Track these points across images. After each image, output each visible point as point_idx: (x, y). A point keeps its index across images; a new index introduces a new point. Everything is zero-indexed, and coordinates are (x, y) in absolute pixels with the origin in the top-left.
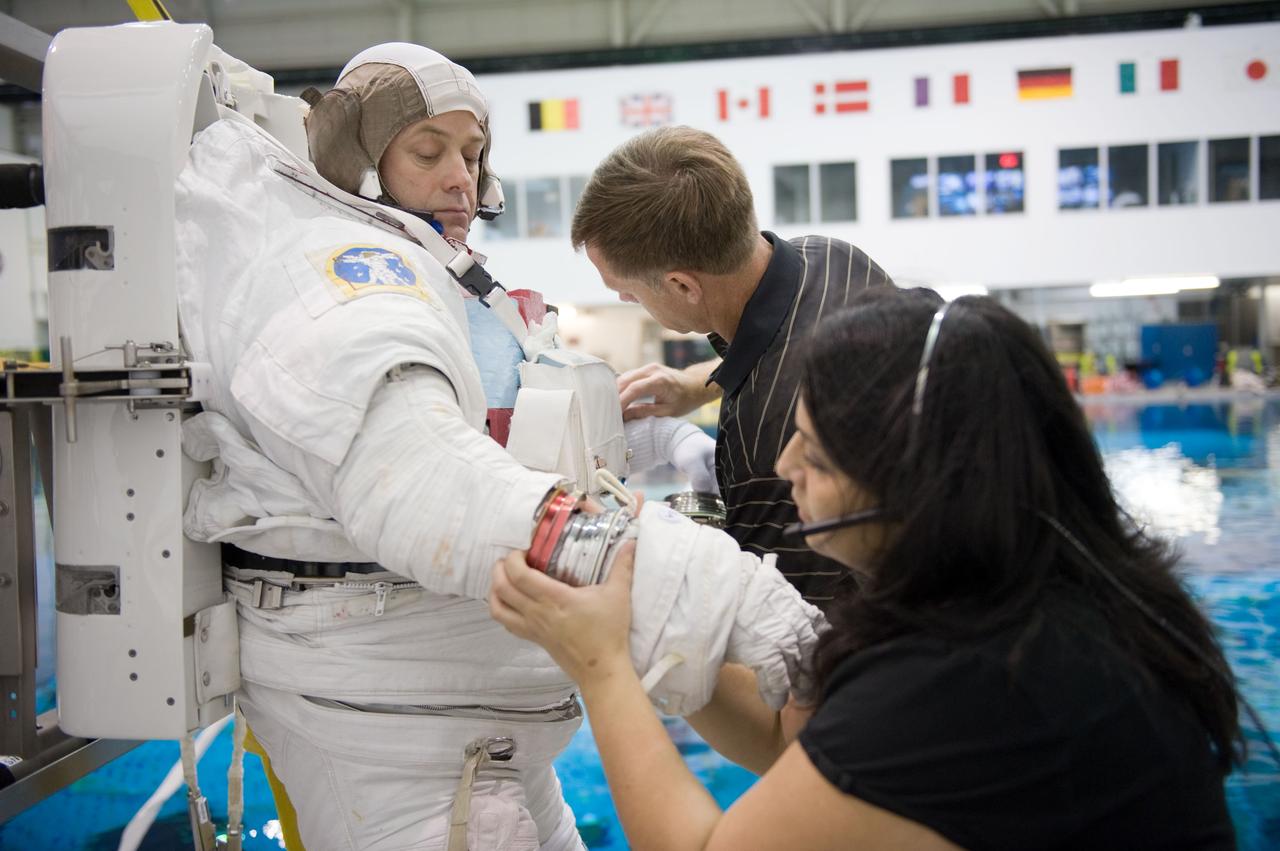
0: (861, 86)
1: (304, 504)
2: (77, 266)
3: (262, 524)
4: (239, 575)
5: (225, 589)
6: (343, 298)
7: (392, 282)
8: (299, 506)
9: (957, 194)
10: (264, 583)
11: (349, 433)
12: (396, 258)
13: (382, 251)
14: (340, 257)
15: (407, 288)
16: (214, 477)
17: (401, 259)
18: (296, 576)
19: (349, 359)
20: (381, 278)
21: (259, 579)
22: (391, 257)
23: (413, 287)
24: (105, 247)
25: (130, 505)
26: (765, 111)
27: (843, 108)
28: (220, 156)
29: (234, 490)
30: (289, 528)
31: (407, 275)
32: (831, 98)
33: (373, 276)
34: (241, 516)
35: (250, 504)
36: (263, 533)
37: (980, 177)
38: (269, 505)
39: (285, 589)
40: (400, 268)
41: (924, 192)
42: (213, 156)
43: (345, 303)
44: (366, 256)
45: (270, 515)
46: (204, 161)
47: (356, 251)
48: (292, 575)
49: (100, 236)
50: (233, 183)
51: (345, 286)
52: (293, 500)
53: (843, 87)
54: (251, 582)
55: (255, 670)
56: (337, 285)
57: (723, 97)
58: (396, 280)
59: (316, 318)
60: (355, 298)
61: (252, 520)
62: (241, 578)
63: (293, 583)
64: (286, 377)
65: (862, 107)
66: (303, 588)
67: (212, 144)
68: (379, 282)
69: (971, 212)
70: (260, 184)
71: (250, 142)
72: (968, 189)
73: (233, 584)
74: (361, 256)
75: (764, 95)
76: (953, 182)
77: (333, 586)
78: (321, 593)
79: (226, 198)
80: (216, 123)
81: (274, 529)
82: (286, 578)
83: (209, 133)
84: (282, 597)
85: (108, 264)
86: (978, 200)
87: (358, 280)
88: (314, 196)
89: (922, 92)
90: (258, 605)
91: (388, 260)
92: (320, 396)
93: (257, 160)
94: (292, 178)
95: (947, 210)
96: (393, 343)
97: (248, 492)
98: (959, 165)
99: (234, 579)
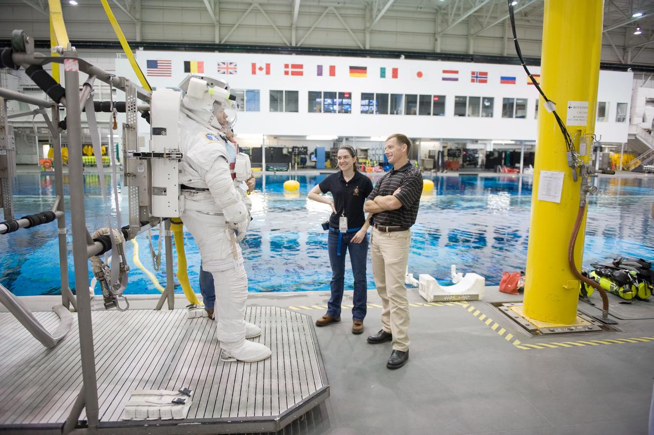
0: (301, 66)
1: (200, 178)
2: (160, 135)
6: (210, 143)
8: (198, 178)
9: (329, 104)
10: (190, 192)
11: (211, 166)
13: (213, 135)
16: (183, 172)
19: (211, 154)
23: (219, 141)
24: (165, 132)
25: (169, 177)
26: (268, 73)
27: (294, 73)
29: (186, 175)
30: (198, 182)
32: (290, 70)
34: (187, 180)
36: (192, 183)
37: (337, 100)
38: (194, 178)
39: (194, 193)
41: (320, 104)
44: (211, 135)
45: (193, 180)
47: (208, 134)
48: (196, 190)
49: (165, 130)
51: (209, 140)
53: (294, 66)
54: (188, 191)
55: (187, 207)
56: (207, 140)
57: (254, 65)
58: (217, 140)
59: (205, 145)
61: (191, 180)
62: (185, 191)
63: (196, 192)
64: (200, 155)
65: (301, 74)
66: (198, 193)
68: (214, 140)
69: (334, 111)
72: (334, 104)
75: (268, 66)
76: (329, 101)
77: (202, 192)
78: (200, 194)
81: (195, 182)
82: (194, 191)
85: (166, 135)
86: (336, 108)
89: (320, 71)
90: (188, 196)
91: (215, 136)
92: (205, 159)
95: (327, 111)
96: (218, 151)
97: (190, 175)
98: (331, 95)
99: (183, 191)
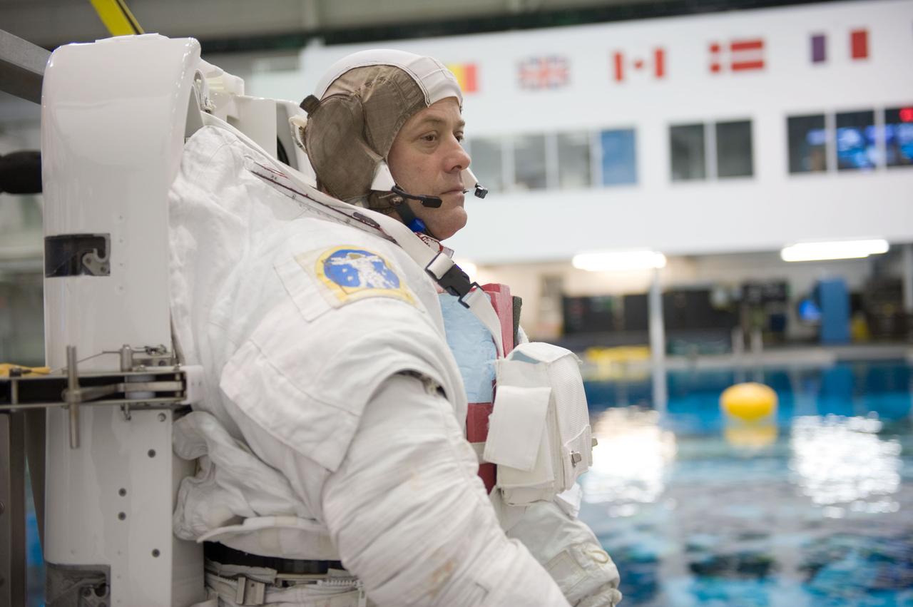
0: (757, 45)
1: (291, 503)
2: (75, 271)
3: (251, 524)
4: (221, 571)
5: (207, 584)
6: (336, 303)
7: (382, 286)
8: (285, 506)
9: (854, 149)
10: (247, 579)
11: (344, 438)
12: (380, 261)
13: (367, 254)
14: (329, 260)
15: (394, 292)
16: (200, 474)
17: (384, 261)
18: (279, 572)
19: (346, 366)
20: (371, 281)
21: (242, 575)
22: (377, 260)
23: (399, 289)
24: (102, 254)
25: (120, 504)
26: (660, 71)
27: (737, 67)
28: (205, 162)
29: (220, 488)
30: (276, 529)
31: (391, 277)
32: (726, 58)
33: (363, 279)
34: (229, 516)
35: (239, 504)
36: (251, 533)
37: (880, 132)
38: (257, 505)
39: (268, 585)
40: (385, 271)
41: (822, 148)
42: (200, 162)
43: (338, 308)
44: (353, 258)
45: (258, 515)
46: (192, 167)
47: (342, 253)
48: (275, 572)
49: (97, 244)
50: (220, 188)
51: (337, 290)
52: (279, 499)
53: (738, 46)
54: (235, 578)
56: (328, 287)
57: (618, 60)
58: (384, 284)
59: (310, 322)
60: (349, 302)
61: (240, 520)
62: (222, 573)
63: (276, 580)
64: (282, 380)
65: (758, 65)
66: (285, 584)
67: (199, 152)
68: (369, 286)
69: (872, 166)
70: (242, 187)
71: (232, 147)
72: (867, 143)
73: (215, 580)
74: (348, 257)
75: (660, 56)
76: (851, 137)
77: (315, 583)
78: (305, 591)
79: (213, 203)
80: (200, 130)
82: (269, 574)
83: (195, 140)
84: (265, 594)
85: (105, 271)
86: (878, 154)
87: (349, 284)
88: (293, 198)
89: (819, 50)
90: (241, 602)
91: (374, 263)
92: (317, 401)
93: (238, 164)
94: (272, 181)
95: (846, 165)
96: (389, 350)
97: (237, 491)
98: (858, 120)
99: (216, 574)
